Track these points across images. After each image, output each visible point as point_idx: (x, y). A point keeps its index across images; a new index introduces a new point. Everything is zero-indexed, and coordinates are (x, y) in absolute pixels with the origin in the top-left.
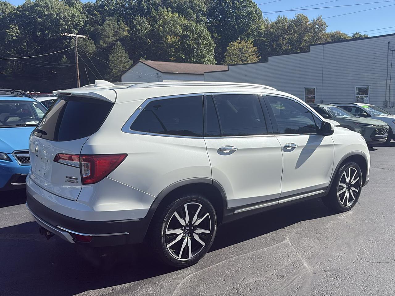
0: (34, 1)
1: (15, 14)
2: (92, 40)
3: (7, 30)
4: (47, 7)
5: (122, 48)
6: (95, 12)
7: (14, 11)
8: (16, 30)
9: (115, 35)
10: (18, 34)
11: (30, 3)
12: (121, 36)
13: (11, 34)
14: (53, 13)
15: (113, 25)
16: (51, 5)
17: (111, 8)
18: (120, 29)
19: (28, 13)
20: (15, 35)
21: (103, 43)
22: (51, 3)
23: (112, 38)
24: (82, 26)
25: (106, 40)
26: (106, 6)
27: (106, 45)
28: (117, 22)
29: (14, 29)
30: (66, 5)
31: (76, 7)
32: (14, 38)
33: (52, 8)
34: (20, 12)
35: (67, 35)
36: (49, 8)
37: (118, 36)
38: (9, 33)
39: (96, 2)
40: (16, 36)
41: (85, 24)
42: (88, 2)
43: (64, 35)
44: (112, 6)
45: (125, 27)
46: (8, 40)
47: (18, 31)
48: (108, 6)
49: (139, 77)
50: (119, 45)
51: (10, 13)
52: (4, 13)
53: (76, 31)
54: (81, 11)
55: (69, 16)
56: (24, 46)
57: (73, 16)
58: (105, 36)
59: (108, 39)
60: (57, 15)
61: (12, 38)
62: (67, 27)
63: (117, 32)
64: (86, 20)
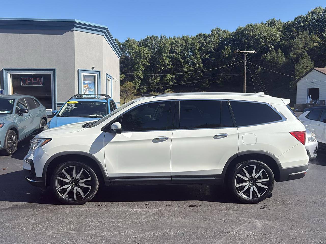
0: (244, 27)
1: (230, 38)
2: (283, 53)
3: (222, 51)
4: (253, 30)
5: (308, 58)
6: (293, 29)
7: (229, 36)
8: (228, 50)
9: (305, 47)
10: (230, 52)
11: (241, 29)
12: (310, 47)
13: (225, 53)
14: (255, 35)
15: (305, 38)
16: (256, 28)
17: (306, 23)
18: (311, 41)
19: (238, 37)
20: (227, 53)
21: (293, 55)
22: (256, 27)
23: (301, 50)
24: (278, 42)
25: (296, 52)
26: (301, 23)
27: (296, 56)
28: (309, 36)
29: (227, 49)
30: (268, 27)
31: (276, 27)
32: (226, 56)
33: (256, 30)
34: (233, 36)
35: (238, 52)
36: (255, 30)
37: (307, 48)
38: (223, 52)
39: (295, 20)
40: (228, 55)
41: (281, 40)
42: (289, 22)
43: (236, 52)
44: (307, 22)
45: (315, 39)
46: (222, 57)
47: (230, 50)
48: (303, 22)
49: (312, 83)
50: (305, 55)
51: (227, 38)
52: (223, 39)
53: (273, 46)
54: (281, 29)
55: (268, 35)
56: (233, 61)
57: (271, 35)
58: (295, 49)
59: (298, 51)
60: (259, 35)
61: (225, 56)
62: (266, 44)
63: (308, 44)
64: (282, 37)
